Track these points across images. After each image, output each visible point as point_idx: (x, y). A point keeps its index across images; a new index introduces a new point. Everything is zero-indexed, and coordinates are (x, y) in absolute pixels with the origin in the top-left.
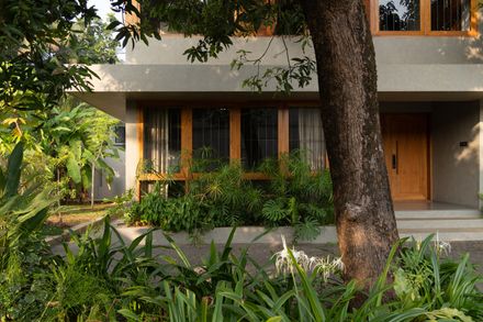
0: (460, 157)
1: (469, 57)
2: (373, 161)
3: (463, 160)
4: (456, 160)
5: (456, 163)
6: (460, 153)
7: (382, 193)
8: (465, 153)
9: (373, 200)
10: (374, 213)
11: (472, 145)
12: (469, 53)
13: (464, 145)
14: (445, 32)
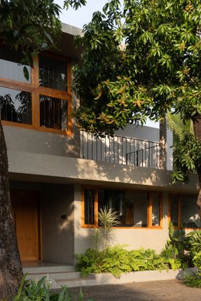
0: (61, 228)
1: (67, 151)
2: (6, 225)
3: (64, 229)
4: (59, 229)
5: (59, 232)
6: (62, 224)
7: (13, 247)
8: (65, 224)
9: (7, 251)
10: (8, 260)
11: (70, 218)
12: (67, 148)
13: (64, 217)
14: (50, 129)
